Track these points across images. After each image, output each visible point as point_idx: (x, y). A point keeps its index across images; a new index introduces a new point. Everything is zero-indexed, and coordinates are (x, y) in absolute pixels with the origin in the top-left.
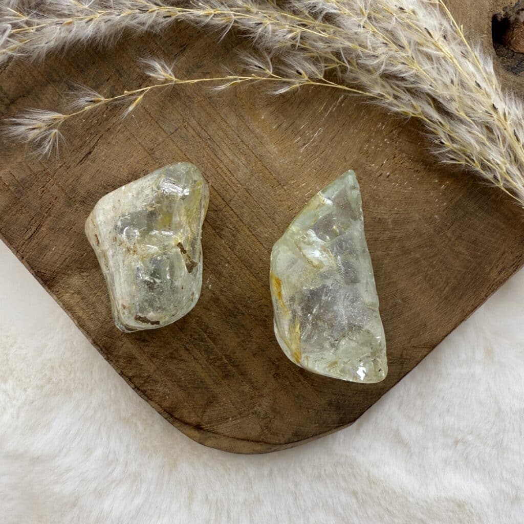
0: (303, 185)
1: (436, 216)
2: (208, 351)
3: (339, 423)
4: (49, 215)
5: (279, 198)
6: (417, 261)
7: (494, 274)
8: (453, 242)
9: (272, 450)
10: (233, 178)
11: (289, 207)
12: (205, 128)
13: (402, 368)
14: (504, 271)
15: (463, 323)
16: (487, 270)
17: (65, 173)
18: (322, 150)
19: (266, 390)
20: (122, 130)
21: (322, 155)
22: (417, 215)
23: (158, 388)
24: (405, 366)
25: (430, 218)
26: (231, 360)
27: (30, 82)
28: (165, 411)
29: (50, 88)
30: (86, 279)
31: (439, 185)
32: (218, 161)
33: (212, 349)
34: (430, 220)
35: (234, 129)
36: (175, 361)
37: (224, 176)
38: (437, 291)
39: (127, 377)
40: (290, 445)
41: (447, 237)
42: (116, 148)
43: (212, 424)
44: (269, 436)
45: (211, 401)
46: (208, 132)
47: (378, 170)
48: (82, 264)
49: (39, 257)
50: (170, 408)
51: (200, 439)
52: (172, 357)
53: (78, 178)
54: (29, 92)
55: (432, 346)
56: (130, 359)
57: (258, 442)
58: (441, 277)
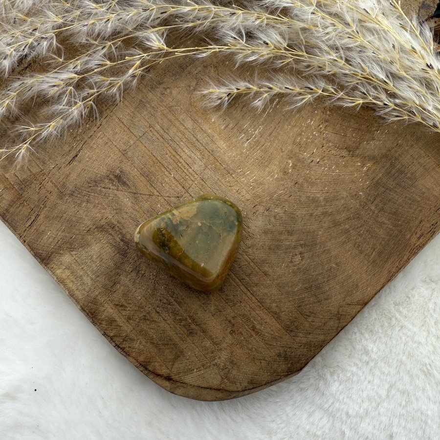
0: (248, 172)
1: (361, 193)
2: (175, 313)
3: (287, 372)
4: (45, 207)
5: (229, 184)
6: (347, 231)
7: (414, 239)
8: (377, 214)
9: (232, 396)
10: (190, 170)
11: (237, 192)
12: (166, 131)
13: (339, 323)
14: (423, 237)
15: (391, 284)
16: (408, 237)
17: (57, 172)
18: (262, 143)
19: (224, 345)
20: (102, 136)
21: (263, 148)
22: (345, 193)
23: (134, 345)
24: (341, 321)
25: (356, 195)
26: (194, 320)
28: (140, 364)
30: (74, 256)
31: (362, 167)
32: (178, 157)
33: (178, 311)
34: (356, 196)
35: (190, 130)
36: (148, 322)
37: (183, 169)
38: (365, 255)
39: (109, 337)
40: (246, 392)
41: (371, 210)
42: (97, 151)
43: (180, 375)
44: (228, 384)
45: (179, 355)
46: (170, 134)
47: (309, 158)
48: (71, 244)
49: (37, 241)
50: (144, 362)
51: (171, 389)
52: (145, 319)
53: (68, 176)
55: (365, 304)
56: (111, 321)
57: (219, 390)
58: (368, 244)
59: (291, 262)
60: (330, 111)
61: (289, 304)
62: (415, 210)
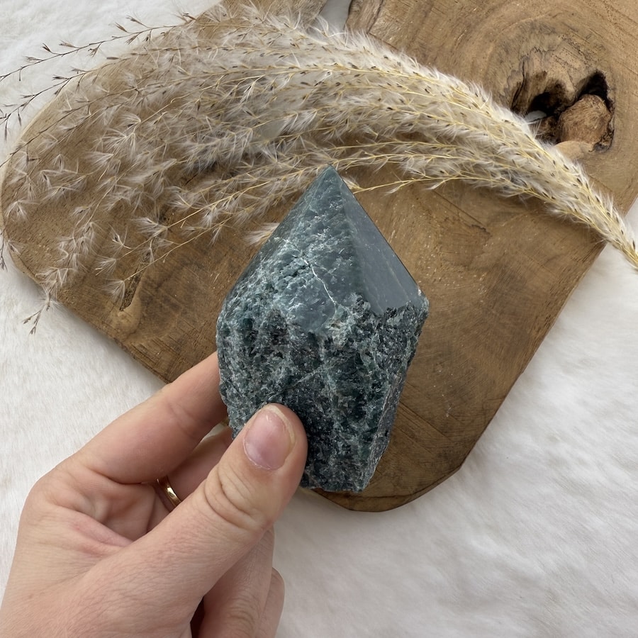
1: (482, 301)
3: (450, 469)
6: (476, 337)
7: (534, 333)
8: (499, 317)
9: (406, 500)
13: (485, 418)
14: (541, 330)
15: (522, 375)
16: (528, 332)
22: (468, 303)
24: (487, 415)
25: (478, 303)
27: (169, 269)
29: (184, 269)
31: (478, 278)
34: (478, 305)
38: (496, 354)
40: (418, 494)
41: (493, 314)
44: (400, 490)
47: (432, 278)
51: (350, 506)
54: (170, 276)
55: (504, 397)
57: (393, 497)
58: (497, 344)
59: (434, 372)
60: (442, 234)
61: (439, 409)
62: (530, 307)
